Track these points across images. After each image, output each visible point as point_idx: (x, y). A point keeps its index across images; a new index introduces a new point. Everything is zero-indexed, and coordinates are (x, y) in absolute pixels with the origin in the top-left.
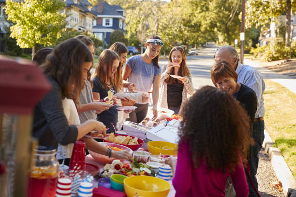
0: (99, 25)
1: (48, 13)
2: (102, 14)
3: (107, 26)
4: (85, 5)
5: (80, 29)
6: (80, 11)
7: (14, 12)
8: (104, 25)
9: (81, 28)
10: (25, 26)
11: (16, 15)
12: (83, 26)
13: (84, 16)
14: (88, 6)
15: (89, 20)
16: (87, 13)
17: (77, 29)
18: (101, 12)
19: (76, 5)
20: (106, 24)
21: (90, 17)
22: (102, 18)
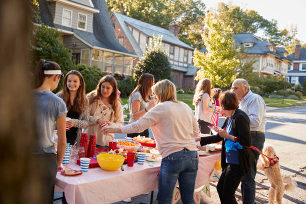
0: (296, 70)
1: (226, 60)
2: (300, 59)
3: (304, 70)
4: (282, 53)
5: (275, 74)
6: (276, 57)
7: (199, 60)
8: (301, 69)
9: (277, 73)
10: (207, 71)
11: (200, 62)
12: (278, 71)
13: (280, 62)
14: (284, 53)
15: (284, 65)
16: (282, 59)
17: (273, 74)
18: (298, 58)
19: (271, 52)
20: (303, 69)
21: (286, 62)
22: (299, 63)
